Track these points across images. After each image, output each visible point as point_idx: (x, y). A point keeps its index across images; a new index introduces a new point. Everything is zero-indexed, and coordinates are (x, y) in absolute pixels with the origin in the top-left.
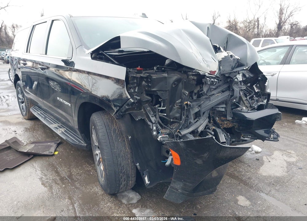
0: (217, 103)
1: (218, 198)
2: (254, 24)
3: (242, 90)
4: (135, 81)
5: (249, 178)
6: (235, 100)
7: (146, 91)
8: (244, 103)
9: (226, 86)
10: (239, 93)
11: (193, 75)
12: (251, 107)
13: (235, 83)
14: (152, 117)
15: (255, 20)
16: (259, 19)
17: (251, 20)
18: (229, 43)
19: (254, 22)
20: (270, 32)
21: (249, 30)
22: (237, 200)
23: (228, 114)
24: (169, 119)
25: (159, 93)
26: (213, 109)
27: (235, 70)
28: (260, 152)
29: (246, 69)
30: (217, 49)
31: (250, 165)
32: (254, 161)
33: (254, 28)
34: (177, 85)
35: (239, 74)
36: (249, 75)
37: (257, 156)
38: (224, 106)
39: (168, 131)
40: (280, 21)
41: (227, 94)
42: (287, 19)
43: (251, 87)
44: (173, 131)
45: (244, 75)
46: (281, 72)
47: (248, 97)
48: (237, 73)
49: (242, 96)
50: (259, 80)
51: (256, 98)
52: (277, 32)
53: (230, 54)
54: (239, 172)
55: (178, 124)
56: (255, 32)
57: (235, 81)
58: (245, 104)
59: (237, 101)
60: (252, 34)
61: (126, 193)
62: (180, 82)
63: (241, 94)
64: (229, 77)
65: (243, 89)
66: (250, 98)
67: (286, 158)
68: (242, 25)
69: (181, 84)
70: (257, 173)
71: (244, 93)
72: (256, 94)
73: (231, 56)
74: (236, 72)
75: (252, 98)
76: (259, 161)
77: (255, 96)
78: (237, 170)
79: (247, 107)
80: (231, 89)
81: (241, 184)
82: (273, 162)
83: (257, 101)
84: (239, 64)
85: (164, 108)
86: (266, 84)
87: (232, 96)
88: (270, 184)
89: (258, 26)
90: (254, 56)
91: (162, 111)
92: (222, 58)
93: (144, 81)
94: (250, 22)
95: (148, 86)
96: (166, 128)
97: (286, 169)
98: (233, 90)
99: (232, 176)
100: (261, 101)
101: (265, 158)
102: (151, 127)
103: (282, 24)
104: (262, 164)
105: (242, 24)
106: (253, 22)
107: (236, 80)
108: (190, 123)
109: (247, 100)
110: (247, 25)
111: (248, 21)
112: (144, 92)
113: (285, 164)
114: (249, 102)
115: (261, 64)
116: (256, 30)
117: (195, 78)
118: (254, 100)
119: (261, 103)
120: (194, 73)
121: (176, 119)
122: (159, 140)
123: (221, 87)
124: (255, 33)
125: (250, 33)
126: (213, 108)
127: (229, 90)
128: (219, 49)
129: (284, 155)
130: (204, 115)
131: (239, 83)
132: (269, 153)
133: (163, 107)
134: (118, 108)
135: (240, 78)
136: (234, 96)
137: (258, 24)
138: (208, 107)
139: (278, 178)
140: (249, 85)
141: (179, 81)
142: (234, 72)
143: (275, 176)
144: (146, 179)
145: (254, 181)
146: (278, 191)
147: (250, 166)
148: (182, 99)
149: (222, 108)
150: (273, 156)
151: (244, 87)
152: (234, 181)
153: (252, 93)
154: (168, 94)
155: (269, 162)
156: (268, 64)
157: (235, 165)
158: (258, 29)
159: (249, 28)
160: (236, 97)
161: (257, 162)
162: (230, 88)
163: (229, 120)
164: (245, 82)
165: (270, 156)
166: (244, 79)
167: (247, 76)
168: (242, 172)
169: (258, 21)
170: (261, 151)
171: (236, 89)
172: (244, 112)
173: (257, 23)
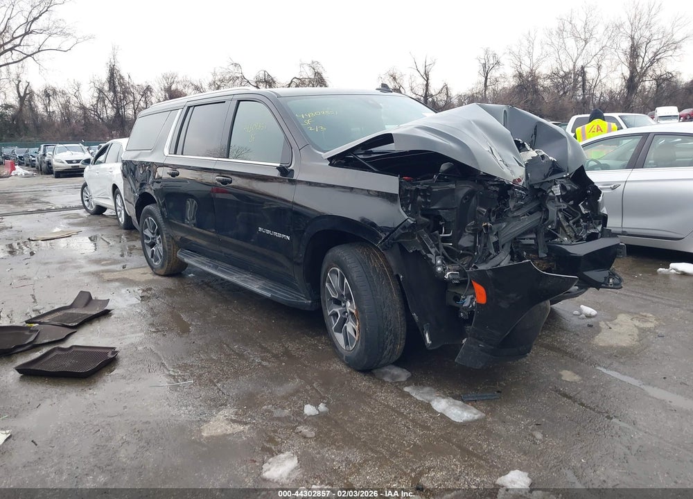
0: (522, 232)
1: (530, 374)
2: (576, 80)
3: (560, 210)
4: (409, 195)
5: (577, 349)
6: (550, 227)
7: (422, 210)
8: (565, 231)
9: (534, 204)
10: (557, 214)
11: (493, 185)
12: (576, 237)
13: (550, 200)
14: (432, 247)
15: (576, 70)
16: (585, 69)
17: (567, 70)
18: (539, 136)
19: (575, 76)
20: (612, 98)
21: (565, 93)
22: (561, 376)
23: (540, 249)
24: (457, 251)
25: (442, 213)
26: (516, 241)
27: (549, 179)
28: (594, 317)
29: (567, 177)
30: (521, 147)
31: (578, 333)
32: (584, 327)
33: (575, 88)
34: (469, 201)
35: (555, 184)
36: (571, 186)
37: (589, 321)
38: (534, 236)
39: (457, 267)
40: (632, 73)
41: (537, 216)
42: (647, 68)
43: (576, 206)
44: (464, 267)
45: (563, 188)
46: (629, 181)
47: (571, 222)
48: (553, 183)
49: (561, 219)
50: (587, 195)
51: (583, 224)
52: (627, 97)
53: (540, 154)
54: (561, 342)
55: (471, 258)
56: (578, 98)
57: (551, 196)
58: (566, 233)
59: (554, 228)
60: (571, 102)
61: (386, 369)
62: (474, 195)
63: (560, 216)
64: (540, 190)
65: (562, 208)
66: (574, 224)
67: (637, 323)
68: (547, 83)
69: (474, 199)
70: (590, 344)
71: (565, 217)
72: (584, 217)
73: (543, 157)
74: (551, 181)
75: (577, 223)
76: (592, 327)
77: (582, 220)
78: (557, 340)
79: (571, 238)
80: (544, 209)
81: (565, 357)
82: (615, 329)
83: (587, 228)
84: (556, 169)
85: (449, 235)
86: (600, 200)
87: (545, 220)
88: (610, 356)
89: (584, 85)
90: (578, 154)
91: (445, 240)
92: (528, 160)
93: (420, 195)
94: (565, 76)
95: (426, 203)
96: (453, 263)
97: (637, 337)
98: (547, 210)
99: (551, 348)
100: (592, 228)
101: (602, 324)
102: (433, 262)
103: (636, 79)
104: (599, 331)
105: (549, 80)
106: (572, 76)
107: (551, 194)
108: (490, 254)
109: (569, 226)
110: (559, 82)
111: (562, 73)
112: (420, 212)
113: (636, 331)
114: (572, 228)
115: (592, 168)
116: (580, 92)
117: (498, 189)
118: (581, 226)
119: (592, 231)
120: (496, 183)
121: (468, 250)
122: (447, 277)
123: (528, 206)
124: (576, 99)
125: (566, 99)
126: (515, 239)
127: (541, 211)
128: (524, 145)
129: (635, 320)
130: (505, 248)
131: (556, 199)
132: (609, 318)
133: (445, 233)
134: (388, 234)
135: (557, 190)
136: (549, 219)
137: (584, 80)
138: (507, 237)
139: (623, 348)
140: (571, 203)
141: (471, 194)
142: (548, 182)
143: (618, 346)
144: (427, 335)
145: (585, 353)
146: (623, 363)
147: (578, 335)
148: (476, 220)
149: (530, 239)
150: (616, 321)
151: (564, 206)
152: (552, 353)
153: (577, 214)
154: (455, 213)
155: (610, 328)
156: (606, 167)
157: (554, 333)
158: (584, 92)
159: (564, 88)
160: (553, 222)
161: (590, 330)
162: (541, 208)
163: (542, 259)
164: (565, 197)
165: (612, 320)
166: (564, 193)
167: (569, 188)
168: (566, 342)
169: (583, 72)
170: (596, 315)
171: (552, 208)
172: (566, 245)
173: (580, 79)
